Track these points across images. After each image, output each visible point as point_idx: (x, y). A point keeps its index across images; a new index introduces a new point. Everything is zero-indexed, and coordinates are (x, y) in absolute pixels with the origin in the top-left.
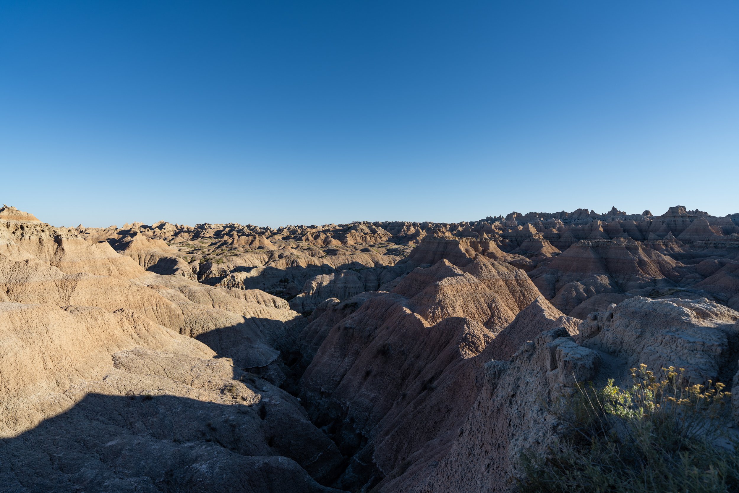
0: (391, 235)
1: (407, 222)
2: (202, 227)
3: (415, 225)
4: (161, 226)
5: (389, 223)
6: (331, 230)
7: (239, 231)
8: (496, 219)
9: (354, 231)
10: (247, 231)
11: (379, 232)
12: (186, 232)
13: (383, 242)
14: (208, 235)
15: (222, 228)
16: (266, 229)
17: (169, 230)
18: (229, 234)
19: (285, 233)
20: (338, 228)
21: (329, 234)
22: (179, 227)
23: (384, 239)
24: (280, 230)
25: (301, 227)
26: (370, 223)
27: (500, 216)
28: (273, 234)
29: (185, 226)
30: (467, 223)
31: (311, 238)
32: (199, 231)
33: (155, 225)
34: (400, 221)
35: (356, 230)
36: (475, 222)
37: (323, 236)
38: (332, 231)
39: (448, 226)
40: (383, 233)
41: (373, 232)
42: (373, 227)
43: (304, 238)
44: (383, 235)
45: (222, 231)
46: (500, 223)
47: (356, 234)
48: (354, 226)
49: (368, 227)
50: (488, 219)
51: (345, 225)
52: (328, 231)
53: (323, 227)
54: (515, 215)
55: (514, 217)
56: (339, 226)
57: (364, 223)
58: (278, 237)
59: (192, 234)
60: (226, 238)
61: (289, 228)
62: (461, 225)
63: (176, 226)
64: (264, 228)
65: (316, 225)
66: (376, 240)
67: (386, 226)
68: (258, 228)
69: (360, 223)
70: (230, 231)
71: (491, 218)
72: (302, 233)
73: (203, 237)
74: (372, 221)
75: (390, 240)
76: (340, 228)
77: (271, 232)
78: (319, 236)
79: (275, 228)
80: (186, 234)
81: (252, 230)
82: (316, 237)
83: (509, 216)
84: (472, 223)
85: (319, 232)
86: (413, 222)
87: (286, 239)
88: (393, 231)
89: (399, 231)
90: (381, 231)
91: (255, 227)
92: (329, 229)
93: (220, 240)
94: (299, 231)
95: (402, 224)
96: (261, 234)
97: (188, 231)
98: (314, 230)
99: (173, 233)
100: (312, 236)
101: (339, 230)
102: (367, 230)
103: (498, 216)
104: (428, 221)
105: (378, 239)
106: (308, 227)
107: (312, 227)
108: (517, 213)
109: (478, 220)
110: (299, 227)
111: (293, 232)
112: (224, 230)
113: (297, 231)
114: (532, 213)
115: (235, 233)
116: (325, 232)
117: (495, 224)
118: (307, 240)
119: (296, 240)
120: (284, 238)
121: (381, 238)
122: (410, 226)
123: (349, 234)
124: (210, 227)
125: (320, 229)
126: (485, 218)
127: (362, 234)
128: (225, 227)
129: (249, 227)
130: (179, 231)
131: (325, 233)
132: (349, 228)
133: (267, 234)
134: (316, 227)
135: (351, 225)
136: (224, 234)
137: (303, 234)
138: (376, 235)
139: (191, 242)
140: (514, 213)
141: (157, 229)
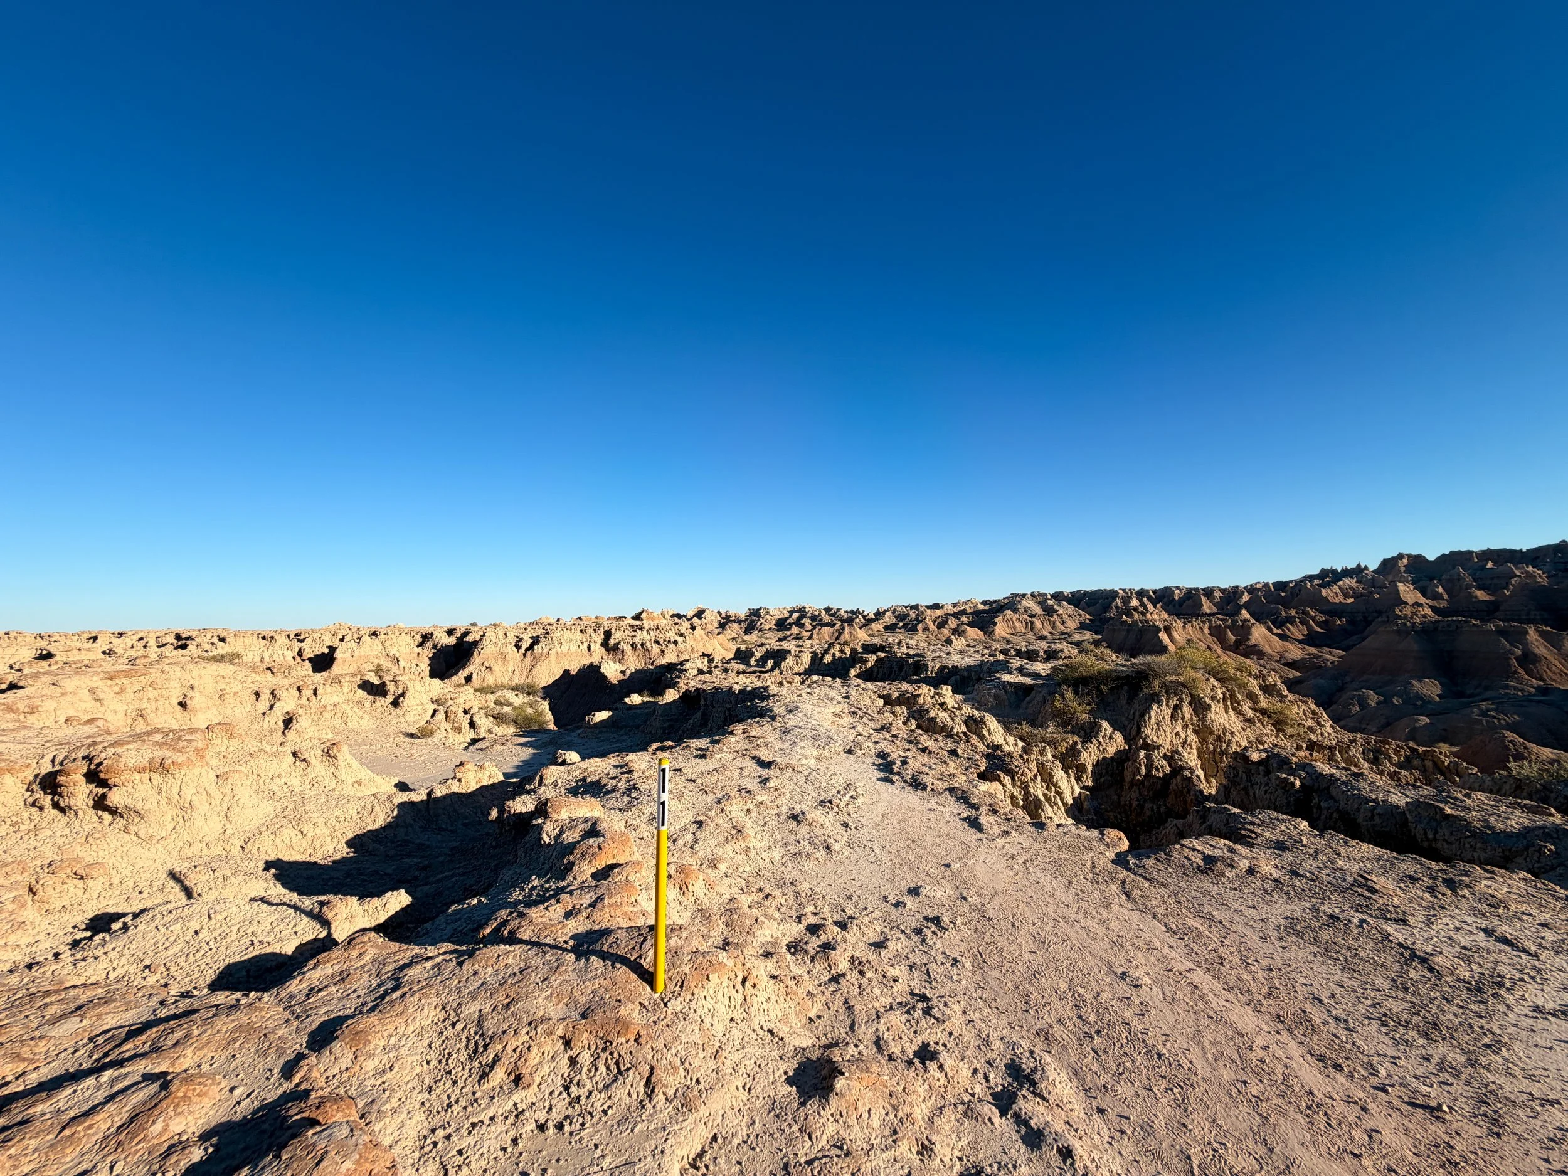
0: (1088, 617)
1: (1124, 590)
2: (755, 613)
3: (1141, 594)
4: (700, 614)
5: (1086, 593)
6: (969, 611)
7: (813, 618)
8: (1346, 573)
9: (1009, 612)
10: (827, 619)
11: (1060, 612)
12: (735, 621)
13: (1068, 630)
14: (767, 627)
15: (786, 615)
16: (856, 613)
17: (711, 619)
18: (799, 623)
19: (889, 619)
20: (981, 607)
21: (964, 619)
22: (723, 615)
23: (1072, 625)
24: (879, 614)
25: (915, 607)
26: (1044, 595)
27: (1359, 565)
28: (868, 621)
29: (732, 613)
30: (1266, 585)
31: (932, 627)
32: (753, 621)
33: (690, 614)
34: (1108, 588)
35: (1015, 611)
36: (1291, 582)
37: (953, 623)
38: (971, 613)
39: (1217, 594)
40: (1070, 612)
41: (1049, 611)
42: (1048, 604)
43: (920, 627)
44: (1070, 617)
45: (787, 619)
46: (1357, 582)
47: (1014, 617)
48: (1011, 603)
49: (1039, 603)
50: (1324, 573)
51: (995, 602)
52: (963, 612)
53: (955, 605)
54: (1405, 561)
55: (1400, 563)
56: (984, 603)
57: (1033, 595)
58: (877, 627)
59: (744, 625)
60: (795, 630)
61: (895, 610)
62: (1251, 590)
63: (719, 613)
64: (852, 612)
65: (941, 603)
66: (1054, 627)
67: (1077, 599)
68: (842, 612)
69: (1024, 596)
70: (799, 619)
71: (1334, 572)
72: (916, 619)
73: (761, 630)
74: (1050, 590)
75: (1083, 627)
76: (986, 608)
77: (864, 617)
78: (947, 622)
79: (870, 612)
80: (736, 625)
81: (832, 615)
82: (942, 625)
83: (1388, 565)
84: (1281, 586)
85: (947, 615)
86: (1137, 588)
87: (890, 628)
88: (1092, 609)
89: (1107, 608)
90: (1065, 609)
91: (838, 610)
92: (965, 610)
93: (788, 633)
94: (913, 615)
95: (1113, 594)
96: (850, 621)
97: (739, 621)
98: (938, 612)
99: (716, 625)
100: (934, 623)
101: (984, 611)
102: (1037, 610)
103: (1351, 565)
104: (1172, 584)
105: (1058, 624)
106: (928, 607)
107: (936, 606)
108: (1409, 556)
109: (1298, 576)
110: (912, 607)
111: (902, 617)
112: (790, 616)
113: (908, 614)
114: (1460, 553)
115: (807, 621)
116: (956, 615)
117: (1340, 583)
118: (926, 629)
119: (908, 631)
120: (886, 628)
121: (1064, 622)
122: (1130, 598)
123: (1000, 618)
124: (768, 613)
125: (950, 609)
126: (1316, 572)
127: (1026, 617)
128: (791, 613)
129: (827, 610)
130: (725, 622)
131: (957, 618)
132: (1002, 606)
133: (857, 620)
134: (942, 607)
135: (1007, 601)
136: (791, 624)
137: (919, 620)
138: (1055, 617)
139: (746, 638)
140: (1401, 556)
141: (695, 619)
